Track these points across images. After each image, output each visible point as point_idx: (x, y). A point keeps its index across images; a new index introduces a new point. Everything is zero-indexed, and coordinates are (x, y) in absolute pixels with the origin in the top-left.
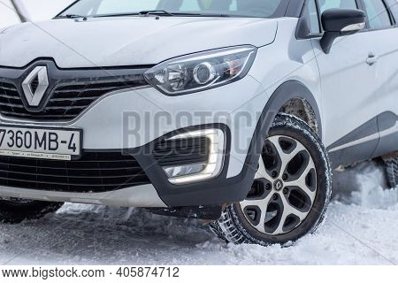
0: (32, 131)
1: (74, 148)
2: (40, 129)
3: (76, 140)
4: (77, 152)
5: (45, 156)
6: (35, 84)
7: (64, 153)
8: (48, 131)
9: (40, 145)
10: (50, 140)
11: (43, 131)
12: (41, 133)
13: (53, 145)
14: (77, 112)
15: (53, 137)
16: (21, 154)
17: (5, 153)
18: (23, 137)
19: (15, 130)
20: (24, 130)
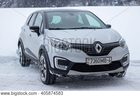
0: (100, 59)
1: (110, 61)
4: (111, 62)
5: (103, 64)
6: (99, 48)
7: (108, 63)
9: (102, 62)
10: (104, 60)
11: (103, 58)
12: (102, 59)
13: (105, 61)
14: (109, 53)
15: (105, 59)
16: (97, 64)
17: (93, 65)
18: (97, 60)
19: (95, 59)
20: (98, 59)
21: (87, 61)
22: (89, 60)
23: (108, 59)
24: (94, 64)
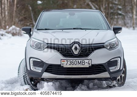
0: (77, 61)
1: (90, 64)
2: (79, 60)
3: (90, 62)
4: (90, 65)
5: (81, 67)
7: (87, 66)
8: (82, 60)
9: (80, 64)
10: (82, 62)
12: (80, 61)
13: (83, 64)
15: (83, 62)
16: (74, 67)
17: (68, 67)
18: (74, 62)
19: (71, 61)
20: (74, 60)
21: (62, 63)
22: (64, 61)
23: (86, 61)
24: (70, 67)
